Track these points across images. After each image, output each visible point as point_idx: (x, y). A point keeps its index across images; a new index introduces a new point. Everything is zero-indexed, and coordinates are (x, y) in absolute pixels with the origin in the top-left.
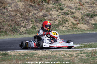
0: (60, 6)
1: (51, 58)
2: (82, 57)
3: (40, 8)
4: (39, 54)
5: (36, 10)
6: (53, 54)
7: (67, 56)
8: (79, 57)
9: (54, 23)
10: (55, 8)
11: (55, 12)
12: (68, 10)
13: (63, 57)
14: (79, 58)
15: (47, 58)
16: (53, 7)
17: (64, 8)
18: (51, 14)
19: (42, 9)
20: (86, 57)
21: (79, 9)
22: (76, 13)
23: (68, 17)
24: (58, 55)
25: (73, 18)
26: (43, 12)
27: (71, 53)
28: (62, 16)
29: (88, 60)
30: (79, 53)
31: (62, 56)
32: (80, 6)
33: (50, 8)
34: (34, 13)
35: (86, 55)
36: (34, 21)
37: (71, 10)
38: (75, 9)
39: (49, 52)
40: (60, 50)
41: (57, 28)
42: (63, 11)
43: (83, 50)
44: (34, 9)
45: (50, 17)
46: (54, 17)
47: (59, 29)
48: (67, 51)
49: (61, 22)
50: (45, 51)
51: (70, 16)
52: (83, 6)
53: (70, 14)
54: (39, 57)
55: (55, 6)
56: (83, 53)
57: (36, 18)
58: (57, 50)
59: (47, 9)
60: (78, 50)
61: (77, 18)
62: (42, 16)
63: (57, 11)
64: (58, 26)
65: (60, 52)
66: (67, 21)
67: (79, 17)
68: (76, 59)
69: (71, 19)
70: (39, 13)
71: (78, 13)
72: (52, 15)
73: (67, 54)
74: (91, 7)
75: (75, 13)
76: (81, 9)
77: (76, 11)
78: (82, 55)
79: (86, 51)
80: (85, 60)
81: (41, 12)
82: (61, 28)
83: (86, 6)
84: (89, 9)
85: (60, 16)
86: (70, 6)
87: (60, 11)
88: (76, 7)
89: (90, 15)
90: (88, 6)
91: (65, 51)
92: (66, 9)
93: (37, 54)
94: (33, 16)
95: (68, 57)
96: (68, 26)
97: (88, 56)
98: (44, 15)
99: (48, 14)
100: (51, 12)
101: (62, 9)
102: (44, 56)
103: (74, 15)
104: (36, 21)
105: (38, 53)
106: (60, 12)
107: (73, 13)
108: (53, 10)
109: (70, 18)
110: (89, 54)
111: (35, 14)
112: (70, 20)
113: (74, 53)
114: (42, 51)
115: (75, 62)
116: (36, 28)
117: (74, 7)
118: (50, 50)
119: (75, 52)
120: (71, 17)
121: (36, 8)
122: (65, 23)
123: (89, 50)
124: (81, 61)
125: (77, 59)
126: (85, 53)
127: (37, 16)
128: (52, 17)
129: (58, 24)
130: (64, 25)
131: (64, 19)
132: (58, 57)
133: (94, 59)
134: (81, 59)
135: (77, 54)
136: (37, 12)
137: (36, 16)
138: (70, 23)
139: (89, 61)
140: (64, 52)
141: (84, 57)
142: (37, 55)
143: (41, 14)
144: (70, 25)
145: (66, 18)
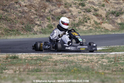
0: (81, 2)
1: (67, 64)
2: (104, 62)
3: (58, 3)
4: (54, 59)
5: (53, 5)
6: (70, 58)
7: (86, 61)
8: (100, 62)
9: (73, 22)
10: (75, 4)
11: (75, 8)
12: (91, 6)
13: (81, 63)
14: (100, 64)
15: (63, 63)
16: (73, 2)
17: (86, 4)
18: (70, 11)
19: (60, 5)
20: (108, 62)
21: (103, 6)
22: (100, 11)
23: (90, 15)
24: (76, 60)
25: (95, 16)
26: (62, 8)
27: (91, 58)
28: (83, 13)
29: (110, 66)
30: (100, 58)
31: (81, 61)
32: (104, 3)
33: (69, 4)
34: (50, 10)
35: (108, 60)
36: (51, 18)
37: (94, 6)
38: (99, 6)
39: (65, 56)
40: (78, 54)
41: (77, 28)
42: (85, 8)
43: (105, 55)
44: (51, 4)
45: (70, 14)
46: (74, 14)
47: (79, 29)
48: (87, 55)
49: (82, 21)
50: (62, 54)
51: (92, 13)
52: (108, 2)
53: (93, 11)
54: (54, 62)
55: (76, 1)
56: (104, 57)
57: (53, 15)
58: (75, 53)
59: (66, 4)
60: (100, 55)
61: (101, 16)
62: (60, 13)
63: (77, 7)
64: (78, 25)
65: (78, 57)
66: (89, 19)
67: (102, 15)
68: (96, 65)
69: (94, 17)
70: (57, 9)
71: (102, 10)
72: (72, 12)
73: (86, 59)
74: (117, 3)
75: (98, 10)
76: (105, 6)
77: (99, 8)
78: (104, 60)
79: (108, 56)
80: (107, 66)
81: (59, 8)
82: (81, 27)
83: (111, 2)
84: (115, 6)
85: (81, 13)
86: (93, 2)
87: (80, 7)
88: (100, 3)
89: (116, 12)
90: (114, 3)
91: (84, 55)
92: (88, 6)
93: (51, 58)
94: (49, 12)
95: (88, 62)
96: (89, 25)
97: (111, 62)
98: (62, 12)
99: (67, 11)
100: (70, 9)
101: (83, 5)
102: (60, 60)
103: (97, 12)
104: (52, 19)
105: (53, 57)
106: (80, 9)
107: (96, 10)
108: (73, 5)
109: (92, 15)
110: (111, 59)
111: (52, 11)
112: (92, 18)
113: (95, 58)
114: (58, 54)
115: (96, 68)
116: (53, 27)
117: (97, 3)
118: (67, 53)
119: (96, 56)
120: (94, 15)
121: (53, 4)
122: (86, 22)
123: (112, 55)
124: (102, 67)
125: (98, 64)
126: (108, 58)
127: (55, 13)
128: (72, 14)
129: (79, 23)
130: (85, 24)
131: (86, 16)
132: (75, 62)
133: (117, 66)
134: (102, 65)
135: (98, 59)
136: (54, 8)
137: (53, 13)
138: (92, 22)
139: (111, 68)
140: (83, 57)
141: (106, 62)
142: (52, 60)
143: (59, 10)
144: (92, 24)
145: (88, 16)
